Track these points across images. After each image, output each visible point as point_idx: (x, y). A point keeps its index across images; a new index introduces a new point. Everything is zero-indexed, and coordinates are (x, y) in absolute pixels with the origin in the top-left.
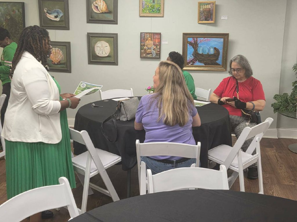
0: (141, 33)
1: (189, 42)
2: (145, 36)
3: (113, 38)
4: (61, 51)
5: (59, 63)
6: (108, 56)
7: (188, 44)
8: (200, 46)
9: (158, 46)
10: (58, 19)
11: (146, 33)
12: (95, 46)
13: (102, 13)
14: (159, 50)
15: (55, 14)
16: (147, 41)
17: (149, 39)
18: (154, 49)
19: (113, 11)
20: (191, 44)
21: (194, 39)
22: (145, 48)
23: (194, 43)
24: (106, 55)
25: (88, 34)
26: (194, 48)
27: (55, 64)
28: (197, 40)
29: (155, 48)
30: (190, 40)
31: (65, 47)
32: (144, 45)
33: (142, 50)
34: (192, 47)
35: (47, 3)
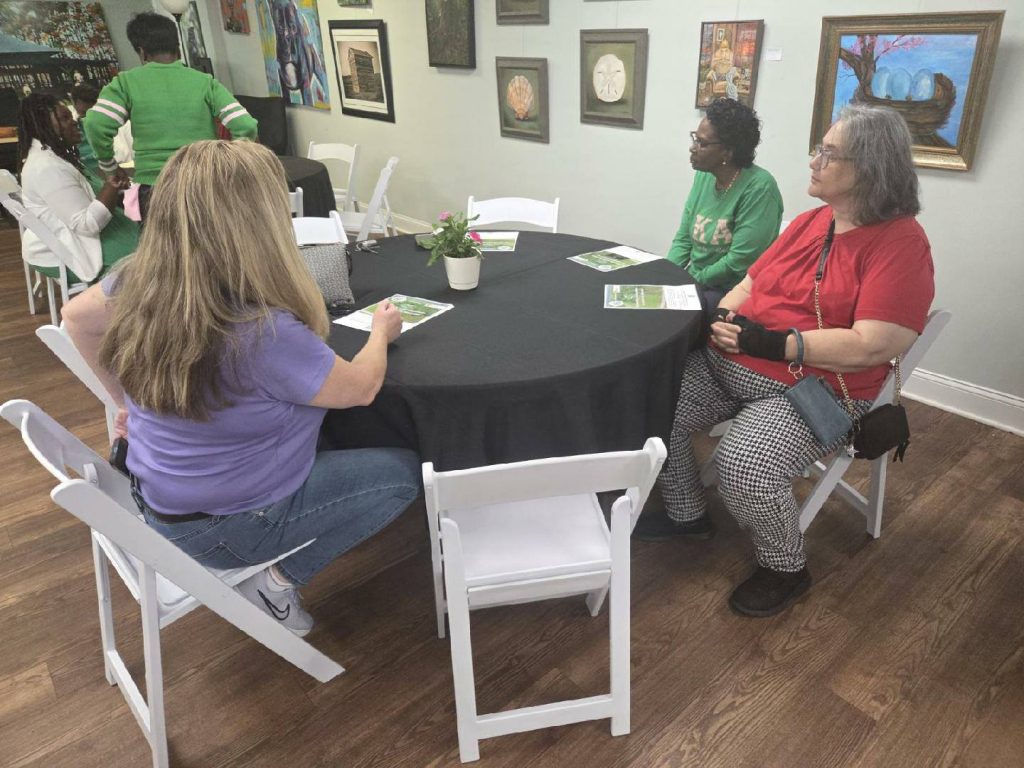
0: (703, 24)
1: (843, 53)
2: (712, 35)
3: (633, 45)
4: (529, 85)
5: (526, 119)
6: (620, 102)
7: (841, 61)
8: (881, 69)
9: (747, 70)
11: (718, 23)
12: (593, 69)
14: (748, 83)
16: (718, 53)
17: (725, 43)
18: (735, 80)
20: (849, 58)
21: (863, 42)
22: (709, 75)
23: (860, 54)
24: (617, 97)
25: (584, 33)
26: (858, 74)
27: (518, 119)
28: (872, 46)
29: (738, 75)
30: (850, 43)
31: (535, 73)
32: (708, 66)
33: (703, 82)
34: (852, 71)
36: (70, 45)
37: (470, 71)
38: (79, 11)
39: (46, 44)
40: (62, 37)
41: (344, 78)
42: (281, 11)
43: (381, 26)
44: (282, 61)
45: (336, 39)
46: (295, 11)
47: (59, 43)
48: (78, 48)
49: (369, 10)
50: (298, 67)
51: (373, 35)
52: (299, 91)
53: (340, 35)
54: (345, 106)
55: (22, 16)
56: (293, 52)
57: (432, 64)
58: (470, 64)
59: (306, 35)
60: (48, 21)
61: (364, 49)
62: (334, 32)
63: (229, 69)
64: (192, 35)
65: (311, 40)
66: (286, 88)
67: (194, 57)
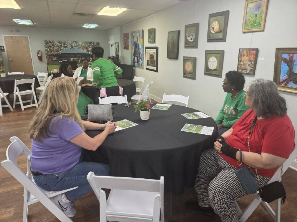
0: (240, 49)
1: (283, 59)
2: (242, 52)
3: (219, 54)
4: (191, 64)
5: (190, 73)
6: (216, 70)
7: (282, 61)
8: (296, 64)
9: (253, 62)
10: (192, 41)
11: (244, 49)
12: (208, 61)
13: (216, 33)
14: (253, 66)
15: (191, 37)
16: (244, 57)
17: (246, 54)
18: (249, 65)
19: (223, 30)
20: (285, 61)
21: (290, 56)
22: (241, 63)
23: (289, 59)
24: (215, 69)
25: (206, 51)
26: (288, 65)
27: (188, 73)
28: (293, 57)
29: (250, 64)
30: (285, 56)
31: (193, 61)
32: (241, 61)
33: (239, 65)
34: (286, 64)
35: (188, 29)
37: (177, 60)
38: (94, 44)
39: (85, 51)
40: (89, 49)
41: (147, 61)
42: (135, 44)
43: (157, 48)
44: (134, 56)
45: (146, 51)
46: (138, 44)
47: (88, 51)
49: (155, 44)
50: (137, 58)
51: (155, 50)
52: (137, 64)
53: (148, 50)
54: (147, 67)
55: (81, 45)
56: (137, 54)
57: (167, 58)
58: (177, 58)
59: (140, 50)
60: (87, 46)
61: (152, 54)
62: (146, 49)
63: (123, 58)
64: (116, 50)
65: (141, 51)
66: (134, 63)
67: (116, 55)
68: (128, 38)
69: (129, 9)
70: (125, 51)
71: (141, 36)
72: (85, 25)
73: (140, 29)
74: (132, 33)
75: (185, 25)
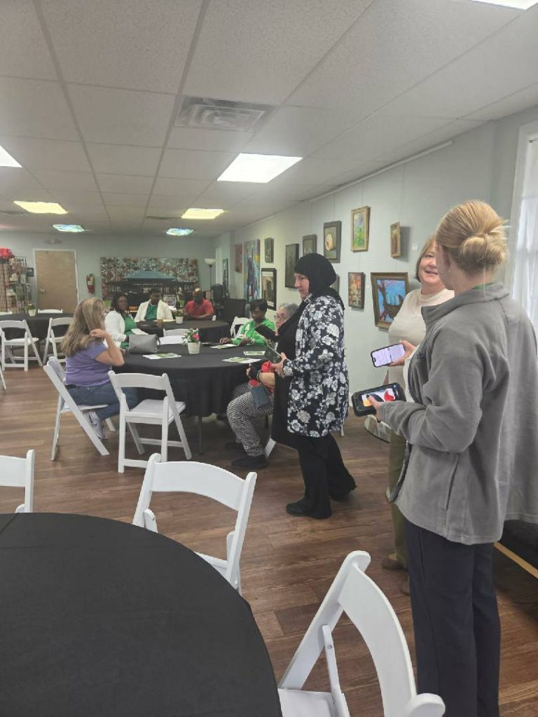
0: (349, 273)
2: (351, 277)
11: (352, 273)
13: (330, 250)
16: (353, 284)
17: (354, 281)
19: (336, 247)
22: (351, 293)
29: (358, 293)
32: (351, 290)
35: (306, 242)
36: (180, 276)
38: (187, 262)
39: (171, 275)
40: (178, 273)
41: (264, 291)
42: (250, 264)
43: (274, 271)
44: (248, 284)
45: (263, 275)
46: (253, 264)
47: (176, 275)
48: (183, 277)
49: (273, 264)
50: (252, 286)
51: (271, 274)
52: (251, 297)
53: (265, 274)
55: (164, 264)
56: (251, 281)
57: (286, 286)
59: (255, 273)
60: (174, 266)
61: (269, 279)
62: (263, 273)
63: (235, 288)
64: (225, 273)
65: (256, 276)
66: (248, 296)
67: (224, 282)
68: (241, 253)
69: (226, 212)
70: (236, 273)
71: (256, 251)
72: (169, 231)
73: (255, 238)
74: (246, 244)
75: (304, 237)
